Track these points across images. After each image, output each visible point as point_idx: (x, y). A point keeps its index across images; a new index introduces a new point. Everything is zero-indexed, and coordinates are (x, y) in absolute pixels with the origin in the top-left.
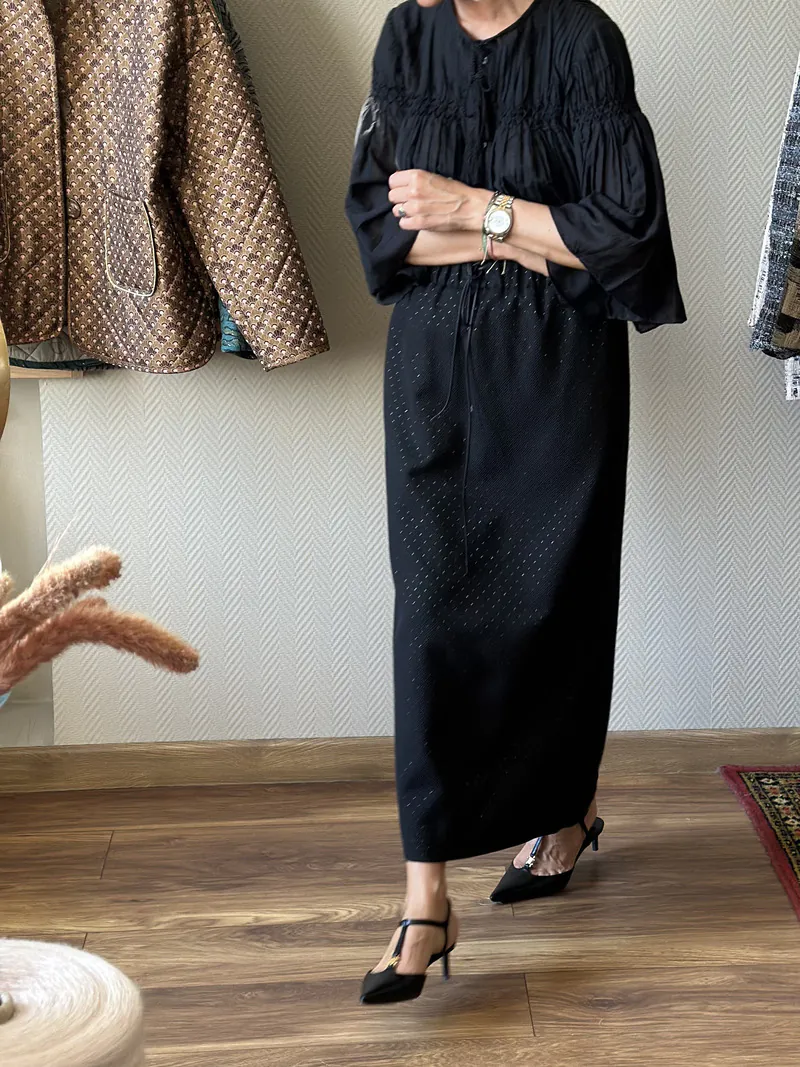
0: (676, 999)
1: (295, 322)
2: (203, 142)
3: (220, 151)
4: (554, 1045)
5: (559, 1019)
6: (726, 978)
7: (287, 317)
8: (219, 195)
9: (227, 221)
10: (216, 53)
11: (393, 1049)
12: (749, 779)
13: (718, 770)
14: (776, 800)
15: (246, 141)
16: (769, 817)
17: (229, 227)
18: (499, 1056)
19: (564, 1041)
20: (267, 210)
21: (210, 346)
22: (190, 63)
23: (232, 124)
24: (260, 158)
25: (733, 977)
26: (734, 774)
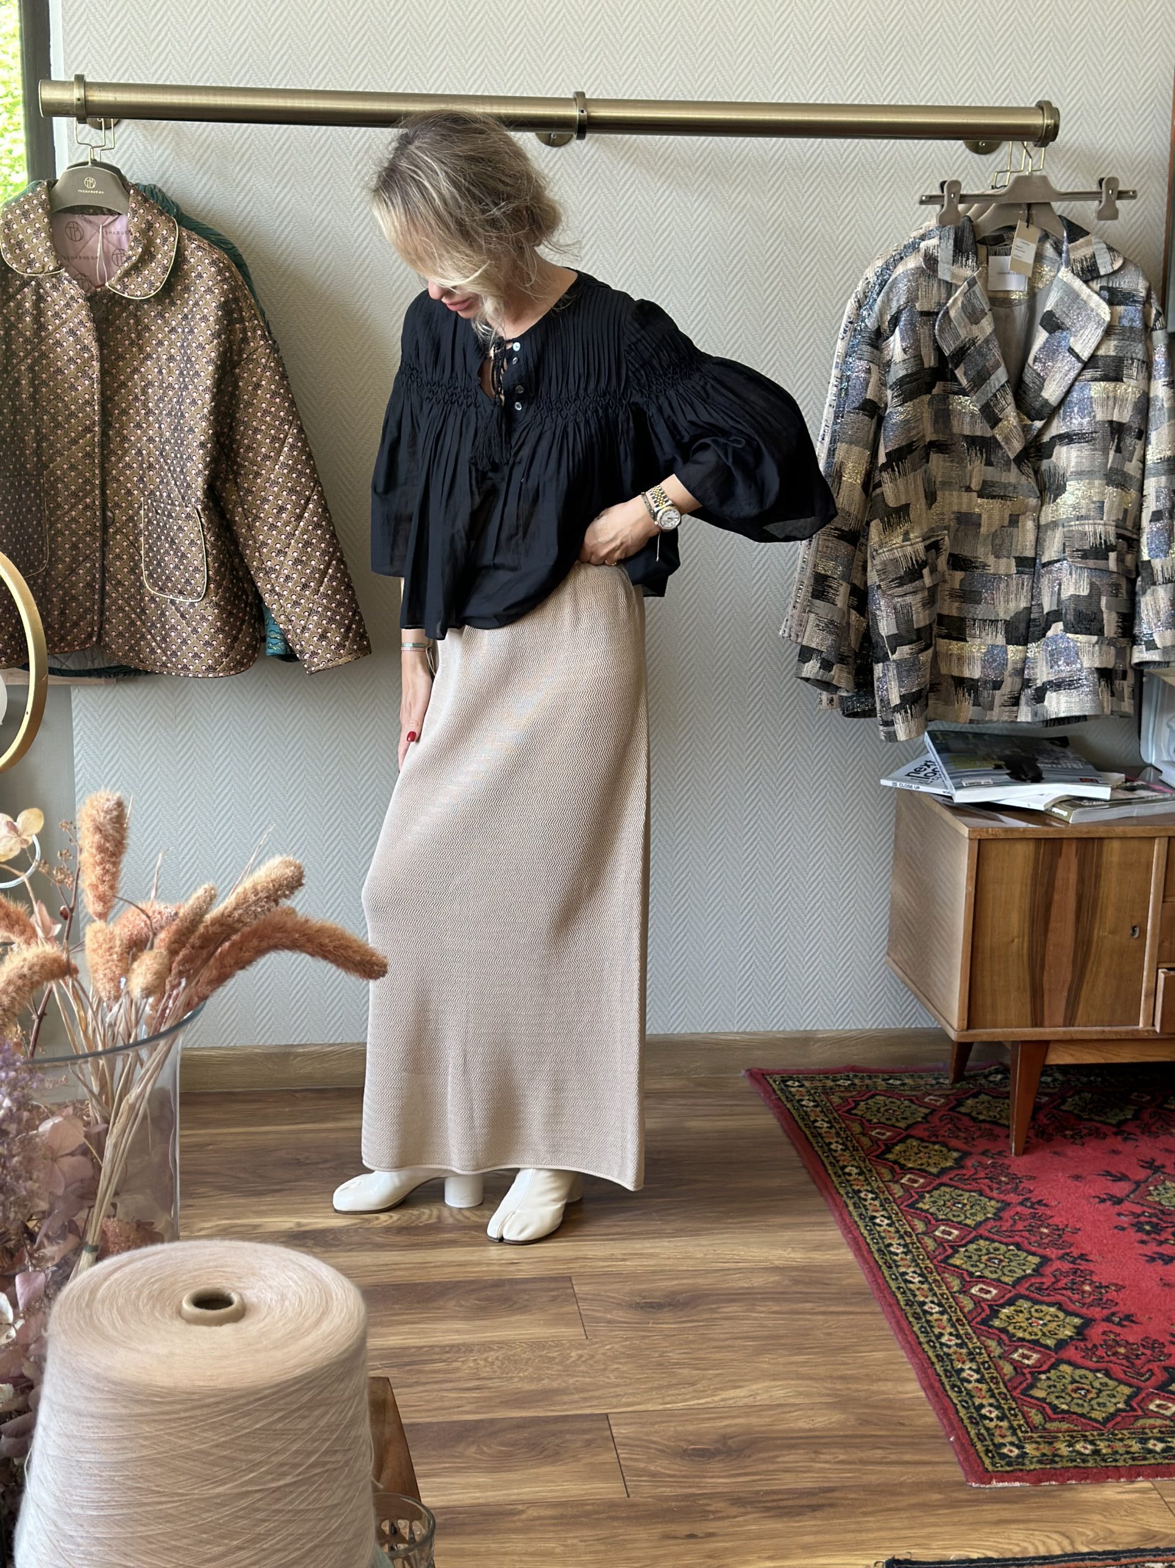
0: (723, 1301)
1: (340, 625)
2: (249, 448)
3: (267, 457)
4: (608, 1347)
5: (609, 1322)
6: (772, 1279)
7: (331, 620)
8: (265, 500)
9: (273, 527)
10: (263, 360)
11: (447, 1352)
12: (775, 1081)
13: (743, 1072)
14: (804, 1103)
15: (292, 447)
16: (797, 1118)
17: (274, 532)
18: (554, 1358)
19: (617, 1343)
20: (313, 515)
21: (255, 649)
22: (237, 371)
23: (278, 430)
24: (306, 463)
25: (777, 1278)
26: (759, 1076)
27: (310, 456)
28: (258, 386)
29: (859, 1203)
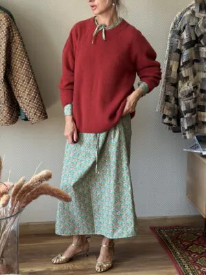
1: (39, 111)
3: (20, 67)
8: (19, 78)
12: (157, 230)
13: (149, 228)
14: (165, 235)
15: (26, 64)
16: (163, 239)
17: (22, 87)
20: (32, 82)
22: (12, 45)
23: (23, 60)
27: (31, 67)
28: (17, 49)
29: (180, 262)
